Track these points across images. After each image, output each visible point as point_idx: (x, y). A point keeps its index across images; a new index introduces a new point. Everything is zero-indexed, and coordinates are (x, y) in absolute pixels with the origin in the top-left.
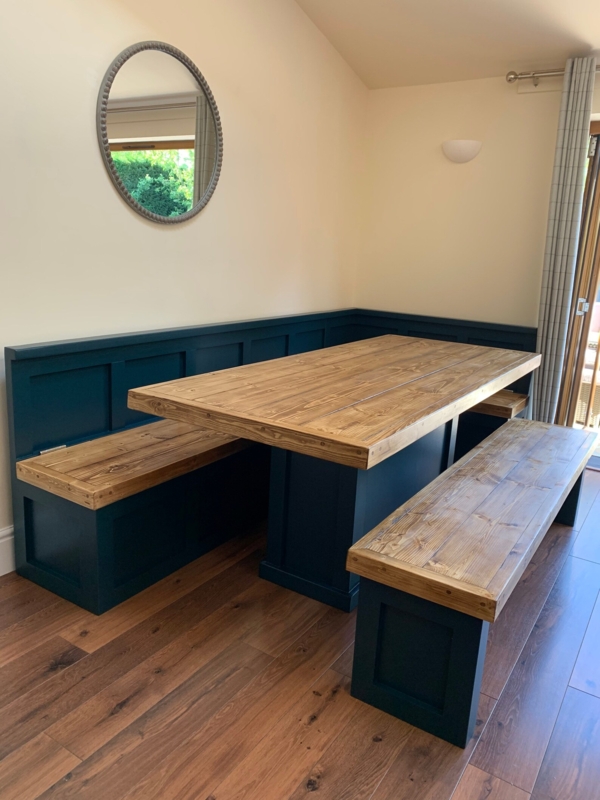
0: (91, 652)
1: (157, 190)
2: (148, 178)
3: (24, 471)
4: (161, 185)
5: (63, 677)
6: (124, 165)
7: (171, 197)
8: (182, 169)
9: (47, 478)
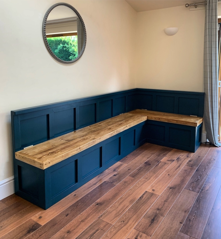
0: (43, 225)
1: (65, 49)
2: (61, 45)
3: (18, 156)
4: (66, 47)
5: (32, 235)
6: (53, 41)
7: (70, 51)
8: (73, 41)
9: (26, 158)
